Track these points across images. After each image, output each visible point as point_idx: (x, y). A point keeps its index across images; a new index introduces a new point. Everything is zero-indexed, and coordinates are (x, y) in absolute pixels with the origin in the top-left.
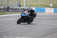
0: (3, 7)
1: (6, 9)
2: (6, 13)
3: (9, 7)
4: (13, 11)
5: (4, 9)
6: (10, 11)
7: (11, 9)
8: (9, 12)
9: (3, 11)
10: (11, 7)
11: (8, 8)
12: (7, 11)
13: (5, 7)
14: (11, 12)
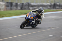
0: (49, 4)
1: (53, 6)
2: (52, 10)
3: (56, 3)
4: (60, 8)
5: (50, 6)
6: (57, 7)
7: (57, 5)
8: (56, 8)
9: (49, 7)
10: (58, 4)
11: (54, 4)
12: (53, 8)
13: (51, 4)
14: (58, 9)
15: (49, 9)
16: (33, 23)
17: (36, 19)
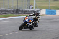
0: (12, 9)
1: (15, 11)
2: (15, 15)
3: (18, 8)
4: (23, 13)
6: (20, 12)
7: (20, 11)
8: (18, 14)
9: (12, 12)
10: (21, 9)
11: (17, 9)
12: (16, 13)
13: (14, 9)
14: (20, 14)
15: (12, 14)
16: (30, 25)
17: (33, 22)
